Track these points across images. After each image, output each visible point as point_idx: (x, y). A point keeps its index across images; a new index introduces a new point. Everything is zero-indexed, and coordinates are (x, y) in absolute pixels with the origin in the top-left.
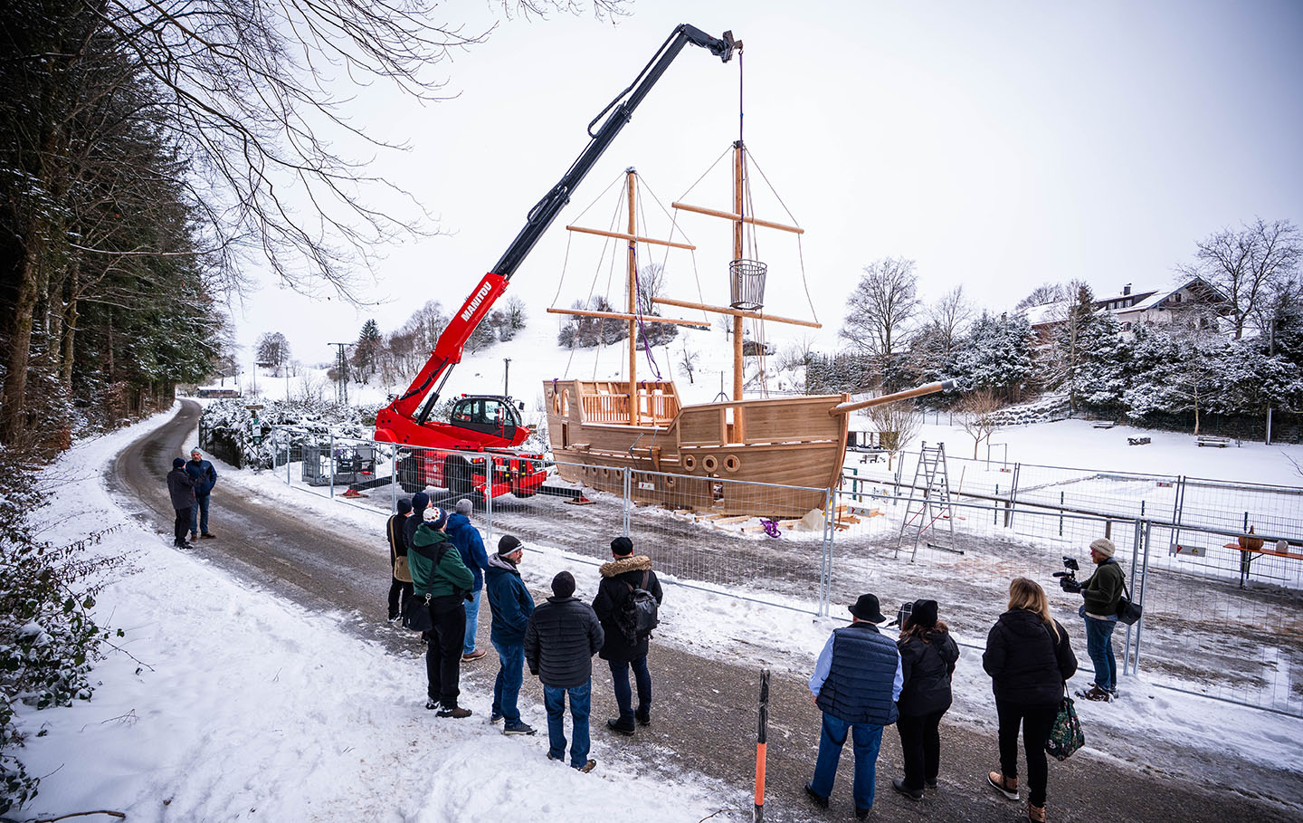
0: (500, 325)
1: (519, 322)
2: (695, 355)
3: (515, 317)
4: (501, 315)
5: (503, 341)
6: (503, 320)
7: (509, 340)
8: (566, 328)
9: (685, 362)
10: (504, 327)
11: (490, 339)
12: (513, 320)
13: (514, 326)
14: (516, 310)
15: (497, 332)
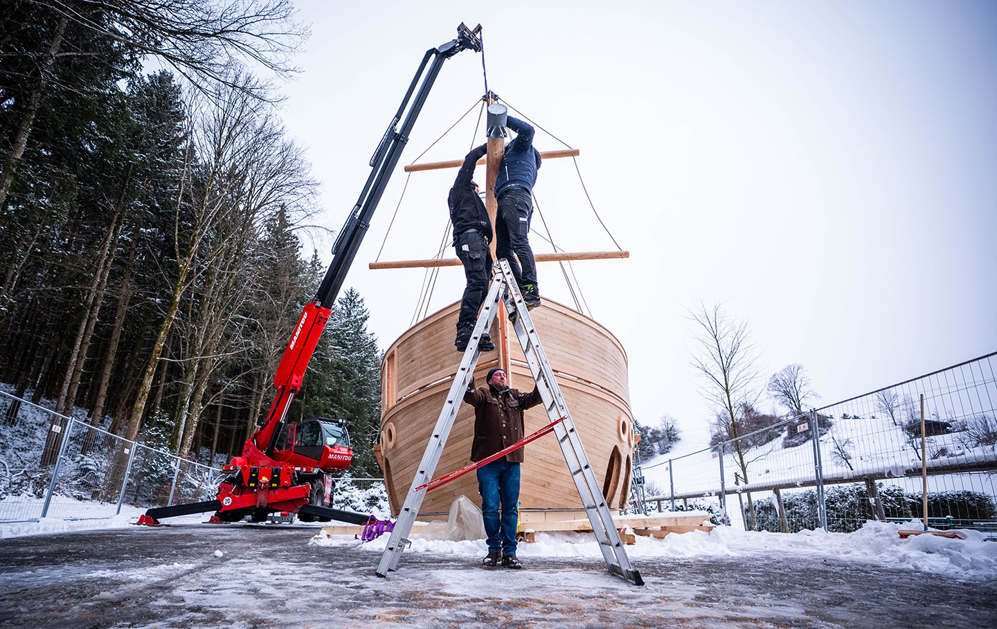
0: (658, 441)
1: (674, 435)
2: (847, 441)
3: (670, 432)
4: (658, 432)
5: (662, 454)
6: (660, 436)
7: (667, 452)
8: (716, 436)
9: (837, 451)
10: (661, 442)
11: (650, 453)
12: (668, 434)
13: (670, 438)
14: (670, 426)
15: (656, 446)
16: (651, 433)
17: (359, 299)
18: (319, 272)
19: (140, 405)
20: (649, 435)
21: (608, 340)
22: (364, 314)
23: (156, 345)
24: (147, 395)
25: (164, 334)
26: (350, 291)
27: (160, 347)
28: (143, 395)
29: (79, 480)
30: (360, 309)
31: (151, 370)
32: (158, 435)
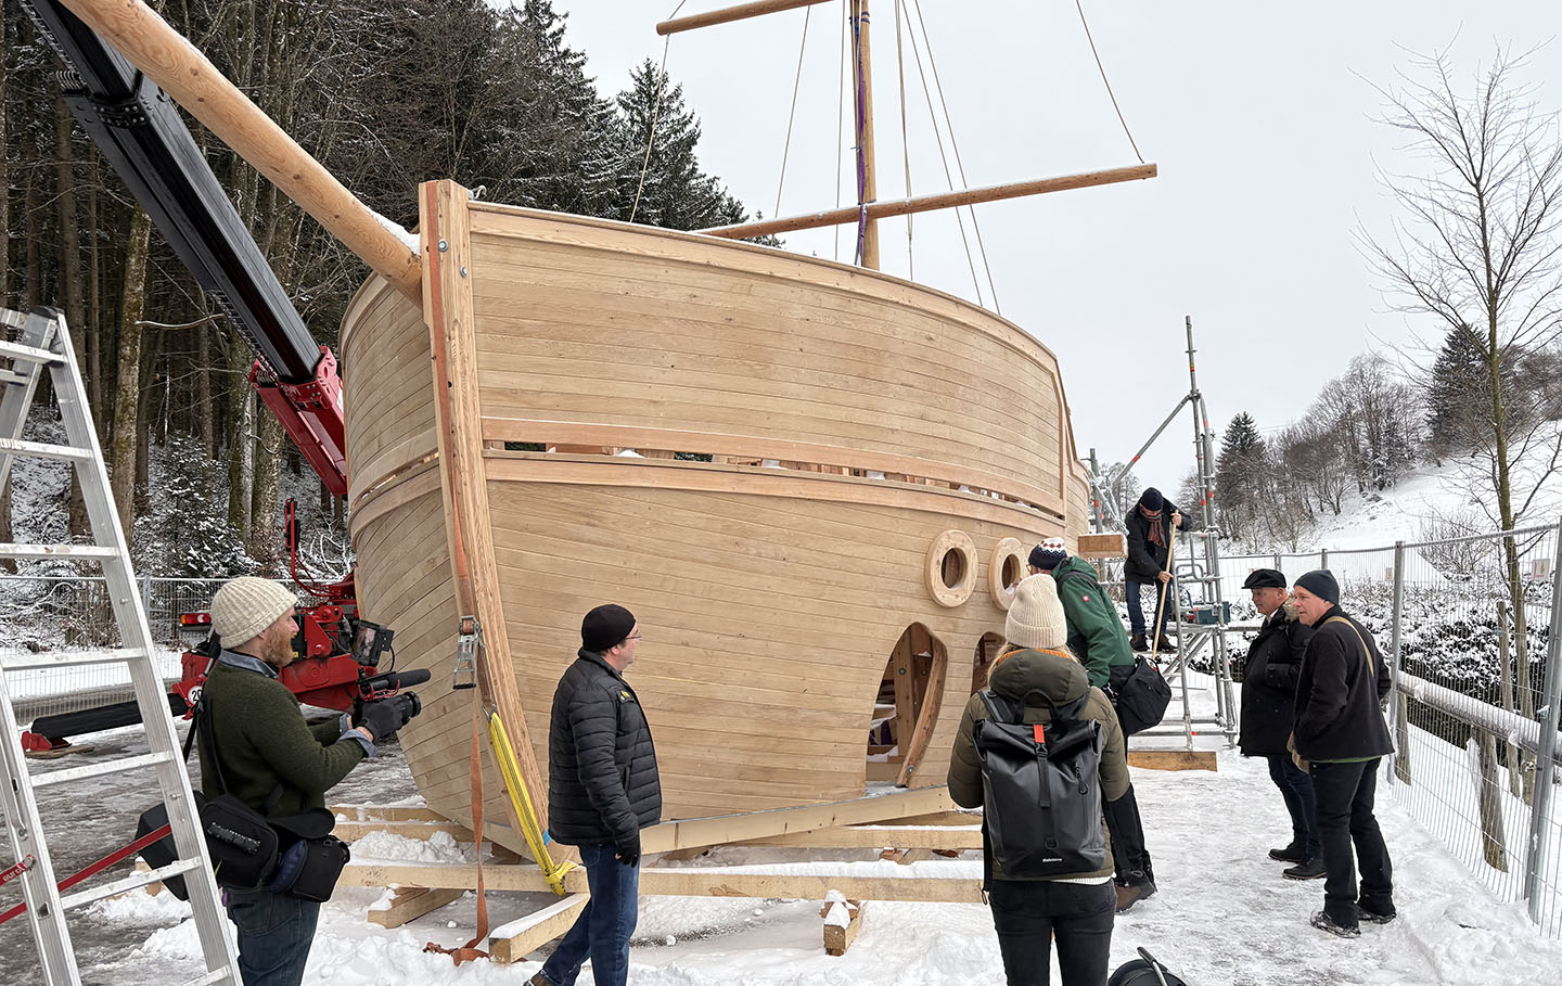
16: (1526, 365)
17: (670, 89)
18: (549, 32)
19: (123, 434)
20: (1517, 368)
21: (901, 312)
22: (689, 128)
23: (127, 292)
24: (132, 409)
25: (138, 261)
26: (644, 71)
27: (137, 295)
28: (125, 409)
29: (37, 604)
30: (674, 116)
31: (127, 351)
32: (189, 495)
